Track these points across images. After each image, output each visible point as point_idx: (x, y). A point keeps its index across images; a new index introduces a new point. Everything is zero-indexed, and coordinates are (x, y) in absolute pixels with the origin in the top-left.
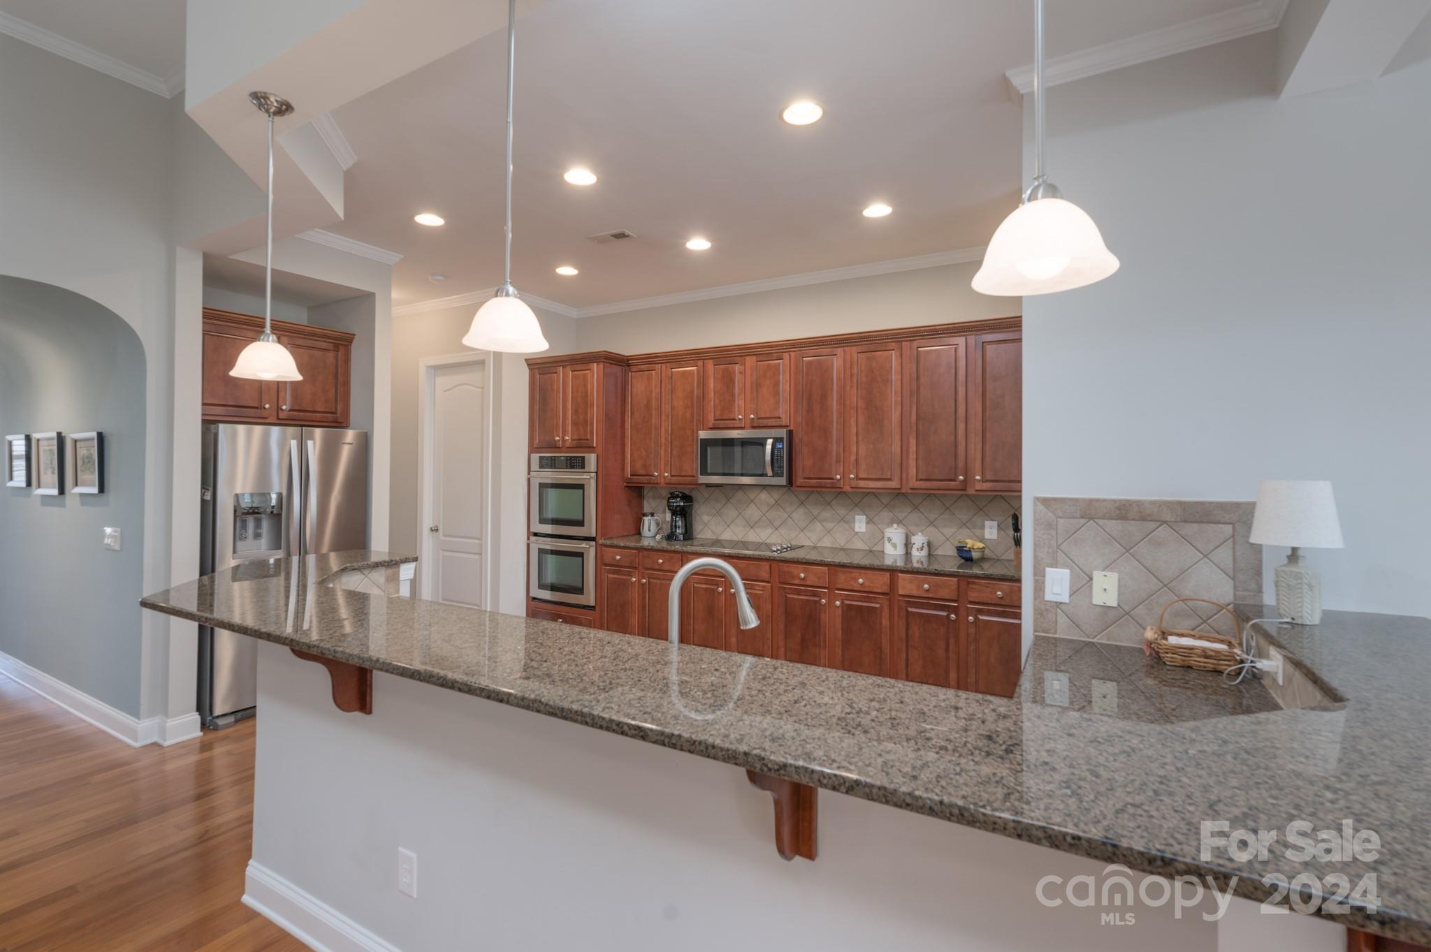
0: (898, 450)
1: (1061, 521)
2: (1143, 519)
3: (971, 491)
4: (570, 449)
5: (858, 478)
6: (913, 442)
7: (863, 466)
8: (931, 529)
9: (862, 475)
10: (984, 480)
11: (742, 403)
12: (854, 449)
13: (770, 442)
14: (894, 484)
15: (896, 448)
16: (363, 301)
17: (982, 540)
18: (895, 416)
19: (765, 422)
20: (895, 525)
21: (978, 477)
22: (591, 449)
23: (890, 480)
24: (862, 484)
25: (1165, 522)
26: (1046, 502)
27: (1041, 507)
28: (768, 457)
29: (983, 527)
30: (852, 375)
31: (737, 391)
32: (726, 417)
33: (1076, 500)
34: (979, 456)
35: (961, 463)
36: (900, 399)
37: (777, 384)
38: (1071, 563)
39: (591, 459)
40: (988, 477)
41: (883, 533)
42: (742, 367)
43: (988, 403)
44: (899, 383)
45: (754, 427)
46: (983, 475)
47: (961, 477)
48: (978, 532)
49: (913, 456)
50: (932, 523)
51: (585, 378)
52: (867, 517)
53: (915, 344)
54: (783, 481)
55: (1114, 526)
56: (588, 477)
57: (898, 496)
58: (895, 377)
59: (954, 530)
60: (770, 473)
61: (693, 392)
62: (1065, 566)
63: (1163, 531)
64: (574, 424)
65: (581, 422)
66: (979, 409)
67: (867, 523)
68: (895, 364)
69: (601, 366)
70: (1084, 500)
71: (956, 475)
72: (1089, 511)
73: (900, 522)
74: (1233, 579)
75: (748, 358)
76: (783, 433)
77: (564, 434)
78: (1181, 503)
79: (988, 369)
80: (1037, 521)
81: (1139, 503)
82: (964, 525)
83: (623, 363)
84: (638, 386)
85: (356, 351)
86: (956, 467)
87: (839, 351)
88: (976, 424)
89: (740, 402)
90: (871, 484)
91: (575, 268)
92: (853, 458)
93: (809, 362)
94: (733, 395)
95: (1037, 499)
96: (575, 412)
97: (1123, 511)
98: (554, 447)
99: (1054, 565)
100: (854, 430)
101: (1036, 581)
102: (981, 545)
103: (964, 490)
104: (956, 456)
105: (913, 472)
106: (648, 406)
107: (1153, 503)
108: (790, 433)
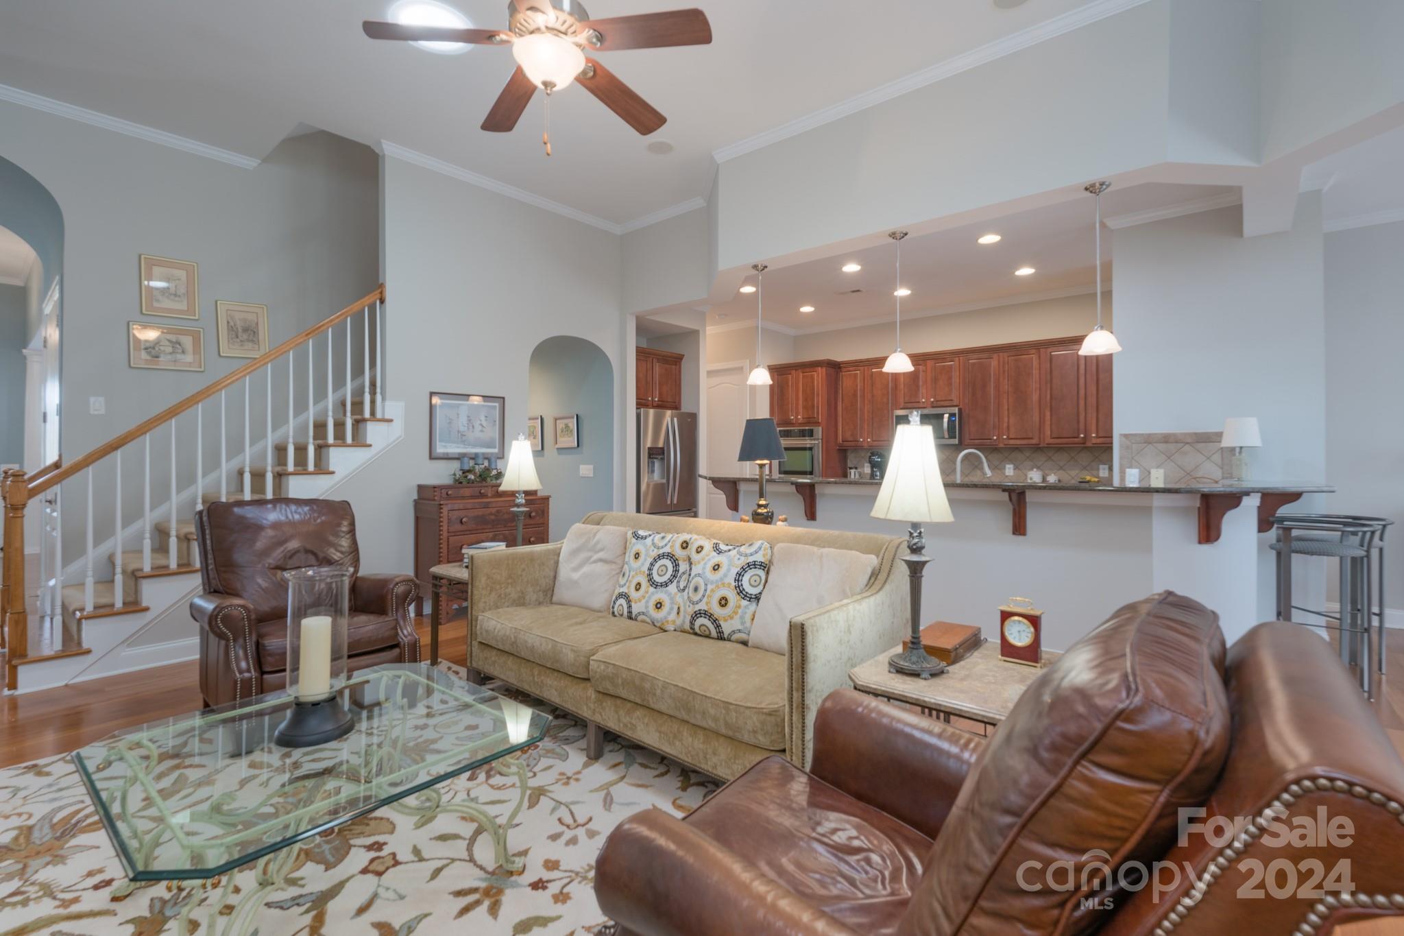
0: (1038, 419)
1: (1134, 445)
2: (1177, 442)
3: (1089, 444)
4: (801, 424)
5: (1009, 438)
6: (1048, 414)
7: (1012, 430)
8: (1061, 472)
9: (1011, 436)
10: (1098, 437)
11: (924, 391)
12: (1006, 419)
13: (946, 416)
14: (1034, 441)
15: (1036, 418)
16: (692, 336)
17: (1098, 477)
18: (1035, 397)
19: (942, 403)
20: (1035, 470)
21: (1094, 435)
22: (817, 424)
23: (1032, 438)
24: (1012, 442)
25: (1188, 443)
26: (1126, 436)
27: (1123, 439)
28: (945, 425)
29: (1098, 469)
30: (1004, 371)
31: (921, 383)
32: (913, 400)
33: (1143, 434)
34: (1094, 421)
35: (1082, 426)
36: (1038, 386)
37: (950, 378)
38: (1139, 466)
39: (819, 431)
40: (1100, 435)
41: (1026, 476)
42: (924, 368)
43: (1101, 388)
44: (1038, 376)
45: (933, 407)
46: (1097, 433)
47: (1082, 436)
48: (1095, 473)
49: (1048, 423)
50: (1061, 468)
51: (812, 377)
52: (1015, 465)
53: (1049, 350)
54: (956, 441)
55: (1162, 447)
56: (816, 442)
57: (1037, 449)
58: (1035, 372)
59: (1077, 472)
60: (946, 436)
61: (888, 384)
62: (1136, 468)
63: (1187, 448)
64: (805, 407)
65: (809, 406)
66: (1094, 392)
67: (1014, 469)
68: (1035, 363)
69: (824, 369)
70: (1147, 434)
71: (1079, 434)
72: (1148, 440)
73: (1038, 468)
74: (1222, 468)
75: (928, 361)
76: (956, 410)
77: (797, 414)
78: (1196, 434)
79: (1101, 365)
80: (1121, 446)
81: (1174, 435)
82: (1085, 468)
83: (835, 368)
84: (846, 382)
85: (685, 364)
86: (1078, 429)
87: (995, 356)
88: (1092, 400)
89: (922, 390)
90: (1018, 442)
91: (812, 306)
92: (1005, 425)
93: (974, 364)
94: (918, 386)
95: (1121, 435)
96: (805, 400)
97: (1166, 439)
98: (789, 423)
99: (1131, 467)
100: (1006, 407)
101: (1121, 476)
102: (1096, 480)
103: (1084, 443)
104: (1078, 422)
105: (1048, 433)
106: (855, 395)
107: (1182, 434)
108: (960, 410)
